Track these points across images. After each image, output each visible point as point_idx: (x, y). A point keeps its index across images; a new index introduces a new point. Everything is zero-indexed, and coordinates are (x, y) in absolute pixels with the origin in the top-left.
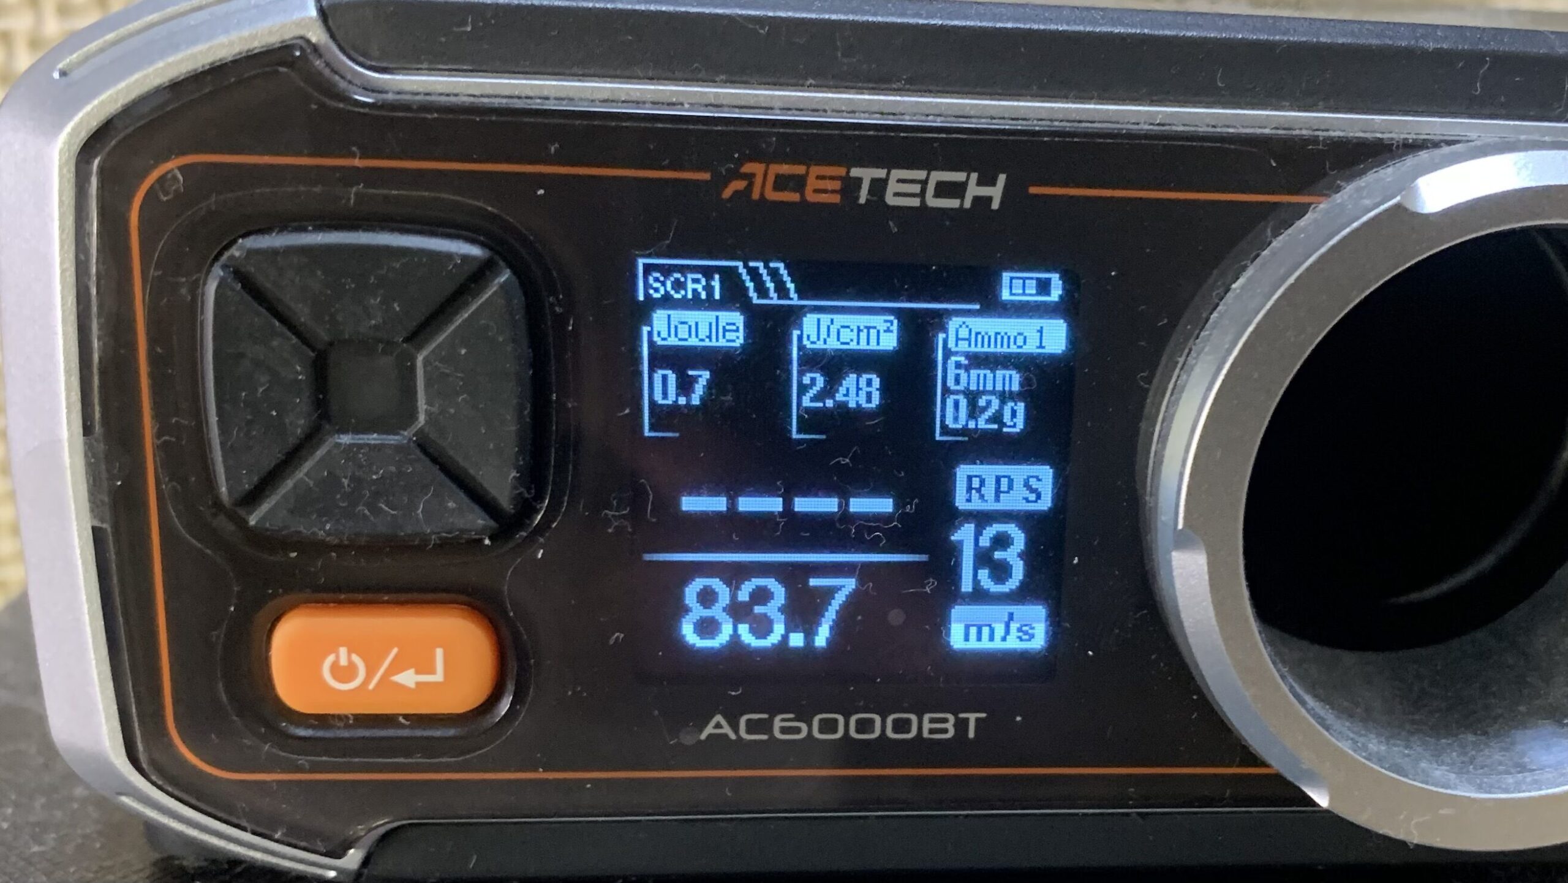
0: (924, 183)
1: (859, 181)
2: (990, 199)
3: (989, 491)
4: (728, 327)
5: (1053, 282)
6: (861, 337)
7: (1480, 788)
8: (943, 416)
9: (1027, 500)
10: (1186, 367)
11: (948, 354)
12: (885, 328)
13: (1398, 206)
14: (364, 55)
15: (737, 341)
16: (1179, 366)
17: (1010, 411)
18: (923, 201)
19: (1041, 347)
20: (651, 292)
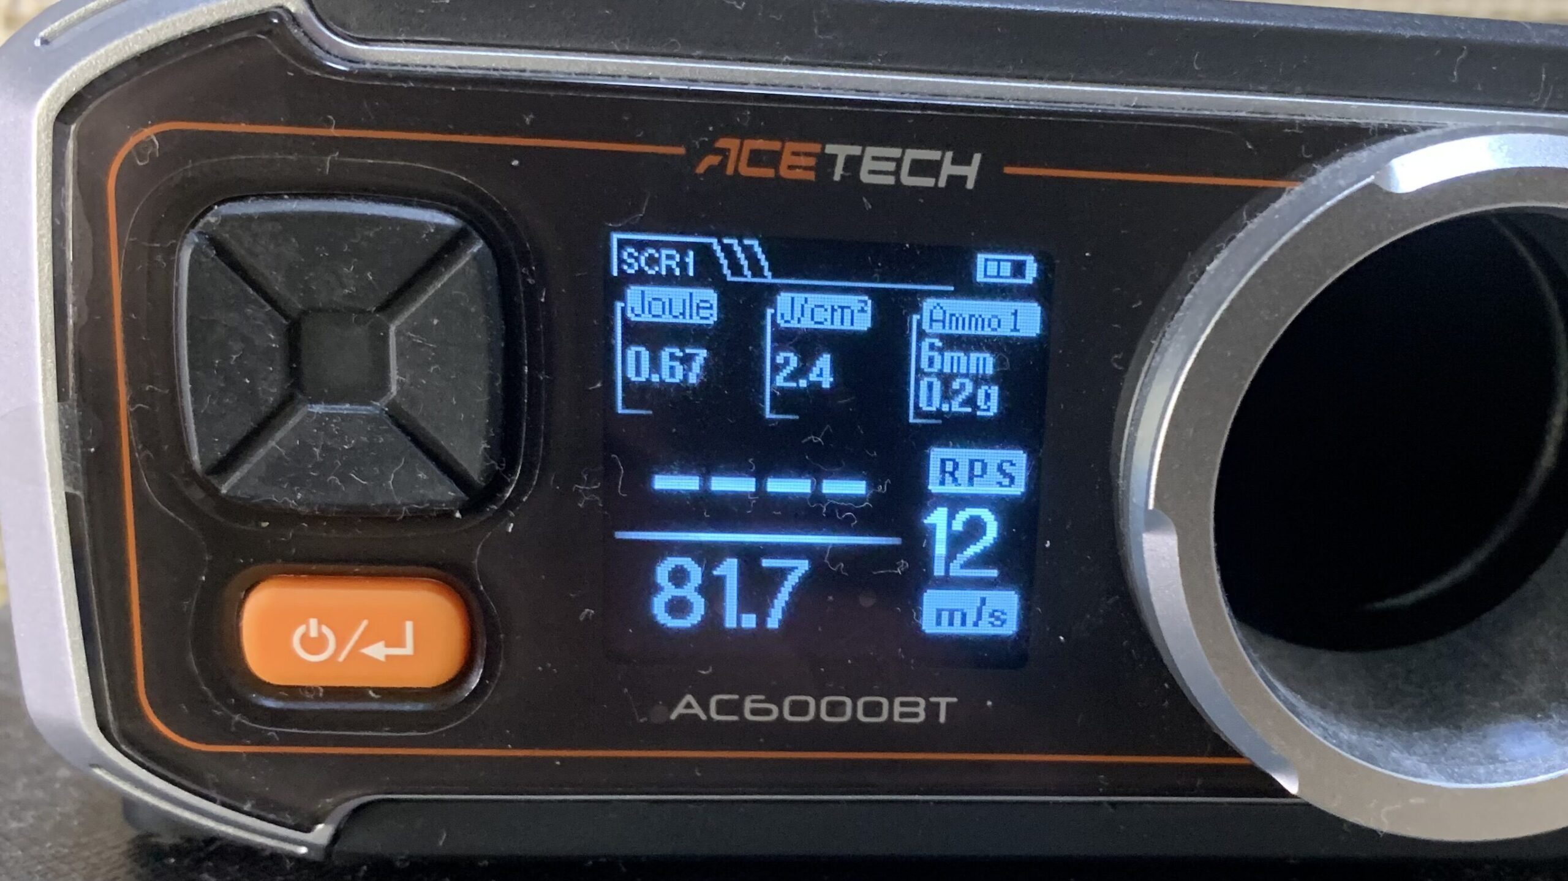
0: (899, 161)
1: (834, 157)
2: (964, 178)
3: (963, 473)
4: (702, 305)
5: (1028, 265)
6: (835, 317)
7: (1451, 777)
8: (917, 396)
9: (1000, 484)
10: (1159, 350)
11: (922, 335)
12: (860, 308)
13: (1371, 186)
14: (343, 26)
15: (711, 318)
16: (1154, 349)
17: (983, 394)
18: (898, 180)
19: (1015, 329)
20: (625, 267)
